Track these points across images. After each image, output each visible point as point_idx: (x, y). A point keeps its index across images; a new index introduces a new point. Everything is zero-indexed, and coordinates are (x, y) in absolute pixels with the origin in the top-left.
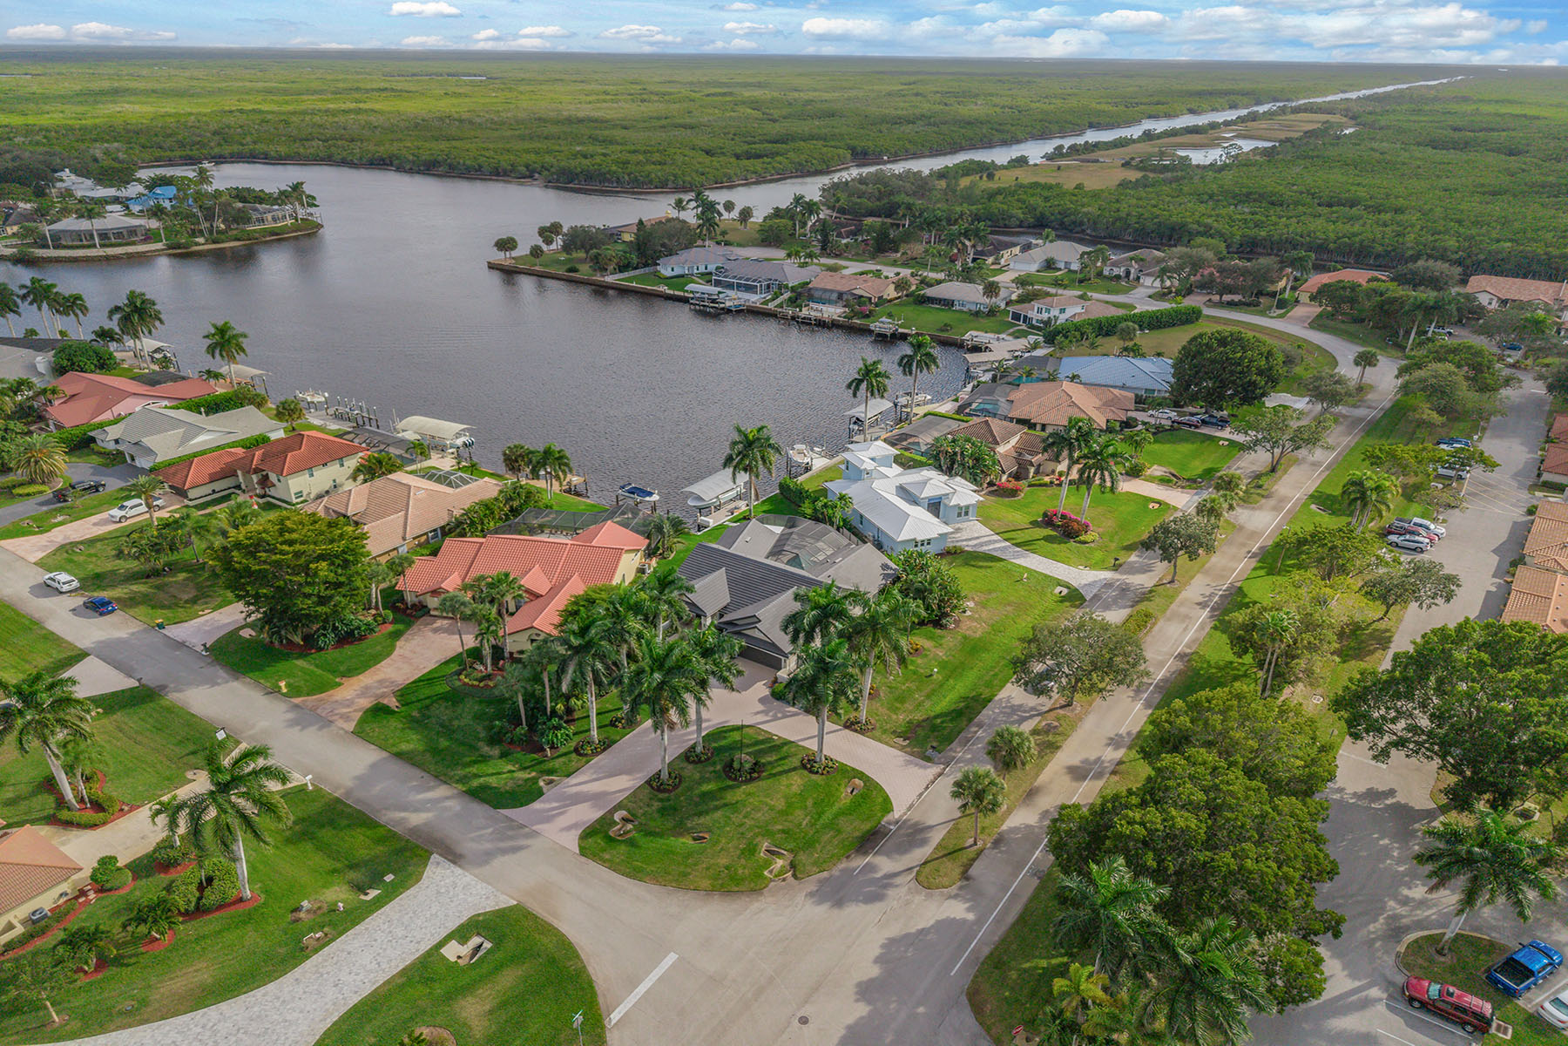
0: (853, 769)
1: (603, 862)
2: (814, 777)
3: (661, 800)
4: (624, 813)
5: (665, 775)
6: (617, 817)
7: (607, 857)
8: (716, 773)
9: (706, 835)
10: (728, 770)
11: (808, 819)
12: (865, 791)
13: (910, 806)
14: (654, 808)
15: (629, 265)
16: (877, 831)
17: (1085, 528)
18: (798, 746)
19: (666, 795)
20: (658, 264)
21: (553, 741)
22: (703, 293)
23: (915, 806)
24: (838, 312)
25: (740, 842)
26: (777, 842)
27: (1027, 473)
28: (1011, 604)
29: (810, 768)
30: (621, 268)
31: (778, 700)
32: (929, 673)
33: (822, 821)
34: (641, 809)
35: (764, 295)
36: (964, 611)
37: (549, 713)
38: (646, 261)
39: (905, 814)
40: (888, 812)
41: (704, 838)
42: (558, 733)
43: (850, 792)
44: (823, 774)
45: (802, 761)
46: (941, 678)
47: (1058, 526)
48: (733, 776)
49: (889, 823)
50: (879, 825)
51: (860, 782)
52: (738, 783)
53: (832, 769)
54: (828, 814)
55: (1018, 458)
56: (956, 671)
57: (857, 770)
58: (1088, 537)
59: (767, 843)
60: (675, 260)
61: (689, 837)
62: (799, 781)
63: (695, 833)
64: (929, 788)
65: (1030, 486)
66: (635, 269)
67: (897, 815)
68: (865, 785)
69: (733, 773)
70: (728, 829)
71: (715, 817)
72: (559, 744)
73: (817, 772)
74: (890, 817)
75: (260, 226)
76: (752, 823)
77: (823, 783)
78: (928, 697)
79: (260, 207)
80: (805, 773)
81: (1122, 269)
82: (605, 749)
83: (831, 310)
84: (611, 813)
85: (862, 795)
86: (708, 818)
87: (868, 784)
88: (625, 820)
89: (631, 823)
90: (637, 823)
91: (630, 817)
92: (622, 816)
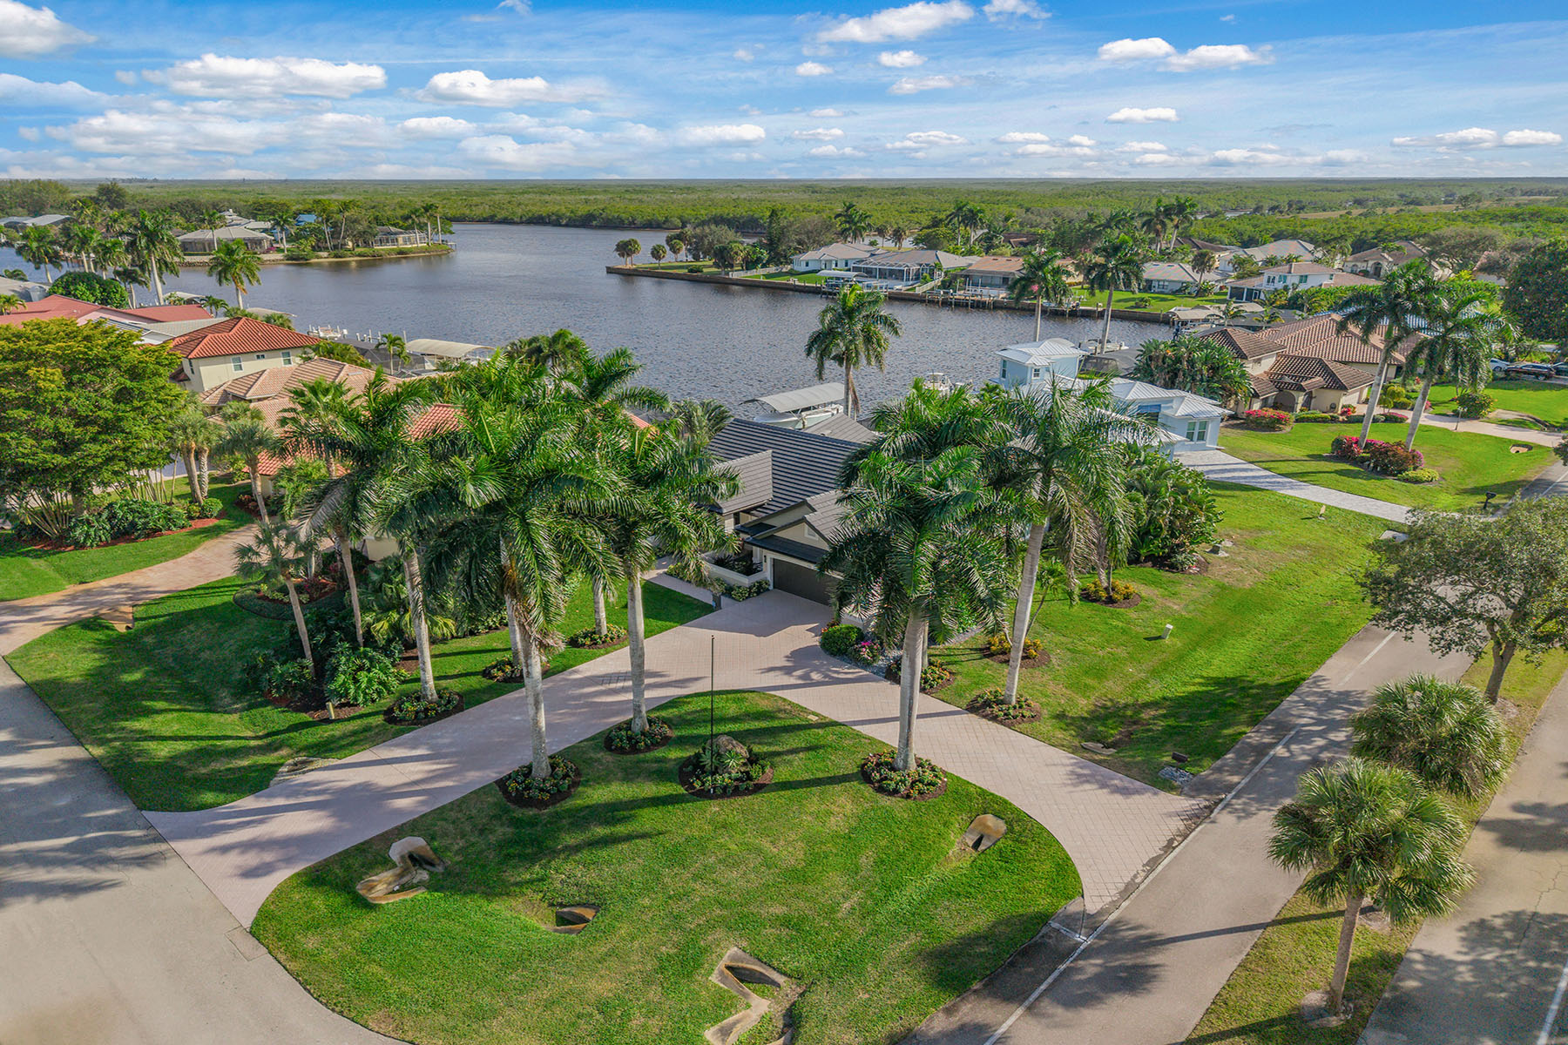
0: (983, 793)
4: (417, 843)
5: (540, 768)
6: (396, 851)
8: (662, 775)
9: (588, 913)
10: (689, 771)
11: (855, 898)
12: (1010, 842)
13: (1127, 885)
14: (492, 839)
15: (759, 260)
16: (1036, 944)
17: (1414, 459)
18: (859, 735)
19: (532, 812)
20: (792, 262)
21: (347, 690)
22: (838, 278)
23: (1142, 887)
24: (1002, 294)
25: (665, 939)
26: (765, 949)
27: (1294, 401)
28: (1302, 547)
29: (879, 781)
30: (750, 264)
31: (833, 654)
32: (1154, 633)
33: (892, 907)
34: (462, 838)
35: (911, 282)
36: (1215, 550)
37: (360, 639)
38: (778, 258)
39: (1115, 905)
40: (1069, 898)
41: (583, 920)
42: (363, 677)
43: (971, 844)
44: (908, 796)
45: (863, 765)
46: (1179, 644)
47: (1363, 460)
48: (697, 785)
49: (1074, 921)
50: (1044, 930)
51: (1000, 821)
52: (703, 795)
53: (931, 788)
54: (908, 891)
55: (1276, 380)
56: (1209, 636)
57: (992, 794)
58: (1422, 473)
59: (736, 949)
60: (811, 255)
61: (550, 914)
62: (849, 806)
63: (565, 906)
64: (1174, 848)
65: (1297, 421)
66: (764, 266)
67: (1092, 905)
68: (1011, 830)
69: (698, 778)
70: (647, 902)
71: (626, 869)
72: (361, 699)
73: (895, 792)
74: (1074, 907)
75: (389, 247)
76: (711, 892)
77: (906, 816)
78: (1154, 673)
79: (393, 229)
80: (867, 790)
81: (1371, 263)
82: (446, 714)
83: (993, 292)
84: (388, 838)
85: (1000, 851)
86: (607, 871)
87: (1017, 828)
88: (416, 860)
89: (428, 867)
90: (440, 869)
91: (430, 854)
92: (410, 849)
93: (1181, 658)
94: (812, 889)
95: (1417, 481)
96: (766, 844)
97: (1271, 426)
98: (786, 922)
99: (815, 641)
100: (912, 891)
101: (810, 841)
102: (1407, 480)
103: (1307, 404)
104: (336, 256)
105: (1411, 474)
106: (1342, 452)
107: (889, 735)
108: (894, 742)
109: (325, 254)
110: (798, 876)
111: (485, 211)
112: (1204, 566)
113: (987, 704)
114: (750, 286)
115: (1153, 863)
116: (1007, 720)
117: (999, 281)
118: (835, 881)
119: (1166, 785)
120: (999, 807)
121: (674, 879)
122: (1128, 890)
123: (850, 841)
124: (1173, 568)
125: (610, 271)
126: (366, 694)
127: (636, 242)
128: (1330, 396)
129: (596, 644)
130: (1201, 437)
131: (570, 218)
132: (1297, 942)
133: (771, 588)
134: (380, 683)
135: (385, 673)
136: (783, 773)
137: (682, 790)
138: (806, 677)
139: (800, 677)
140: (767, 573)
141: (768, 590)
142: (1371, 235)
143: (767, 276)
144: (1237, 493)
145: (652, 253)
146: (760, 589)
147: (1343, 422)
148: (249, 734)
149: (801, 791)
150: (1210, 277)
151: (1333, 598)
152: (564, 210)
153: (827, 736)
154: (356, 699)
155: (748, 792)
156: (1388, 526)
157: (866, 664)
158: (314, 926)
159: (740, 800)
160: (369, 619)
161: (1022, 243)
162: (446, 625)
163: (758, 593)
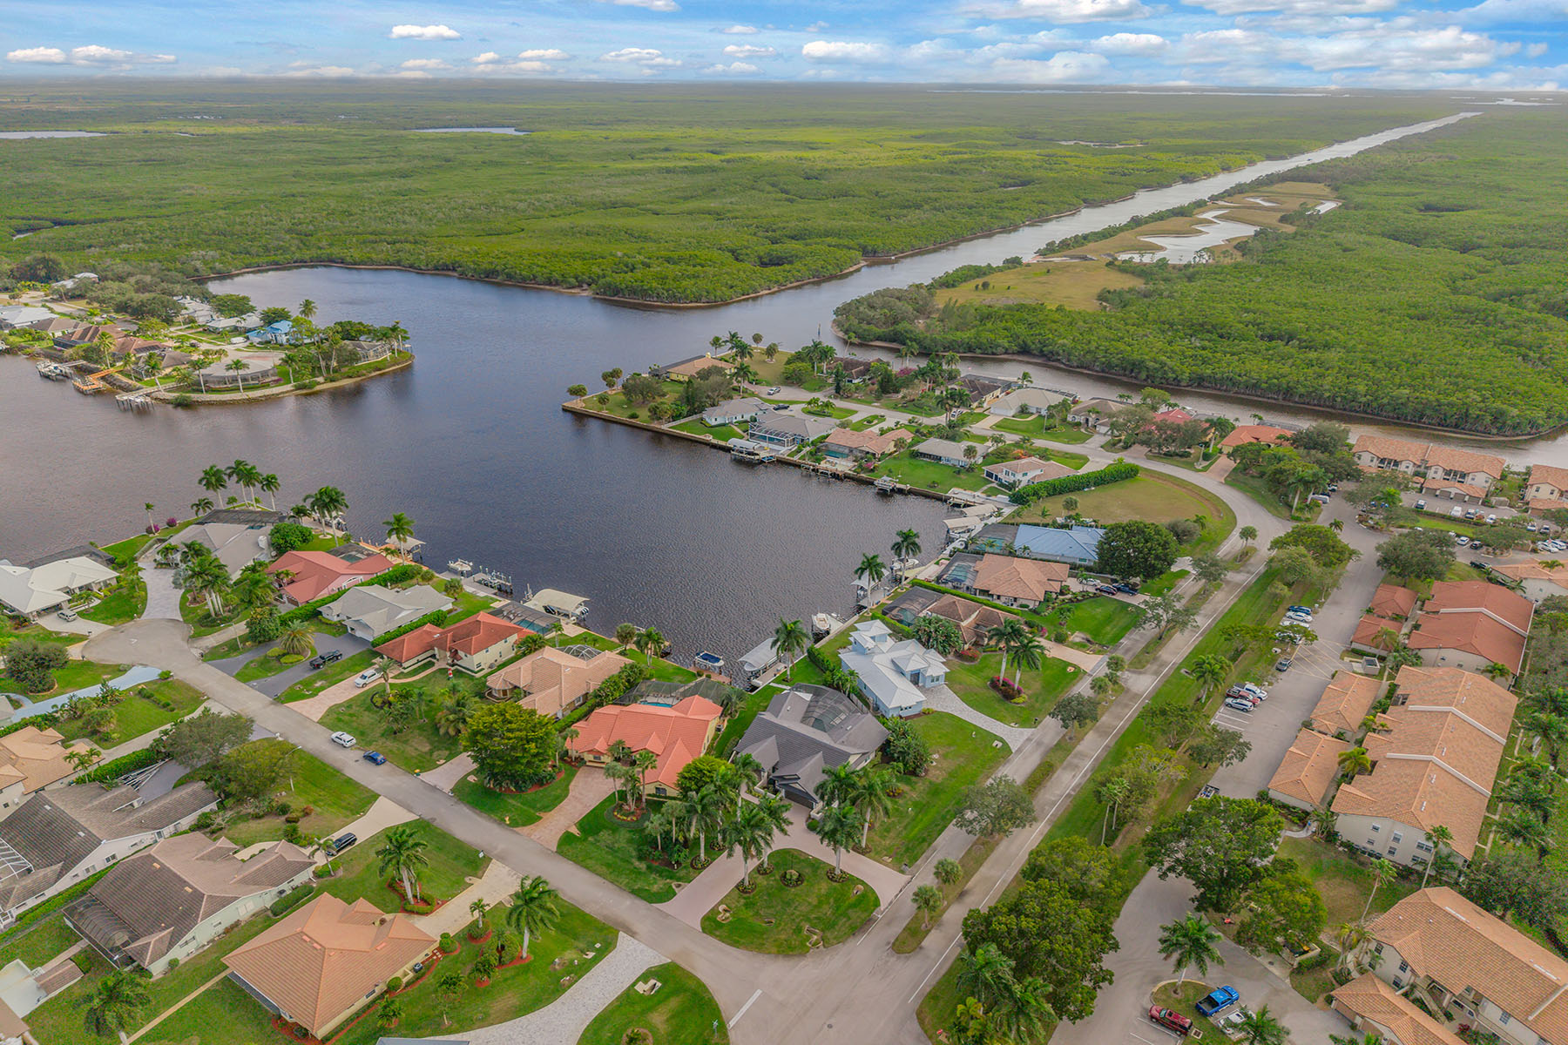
0: (857, 879)
1: (716, 936)
2: (835, 884)
3: (744, 898)
4: (724, 907)
5: (746, 883)
6: (721, 909)
7: (717, 933)
12: (864, 892)
17: (1019, 692)
18: (824, 863)
25: (792, 925)
29: (832, 877)
36: (932, 761)
43: (855, 893)
44: (839, 881)
45: (827, 873)
46: (914, 814)
51: (861, 887)
53: (845, 878)
56: (923, 808)
58: (1020, 699)
62: (825, 886)
65: (984, 652)
67: (881, 908)
73: (836, 880)
74: (877, 910)
77: (839, 887)
78: (905, 827)
80: (829, 880)
83: (844, 464)
85: (862, 895)
87: (865, 889)
88: (725, 911)
94: (821, 909)
96: (807, 898)
97: (972, 659)
101: (818, 896)
104: (331, 381)
105: (1016, 700)
106: (994, 685)
107: (832, 863)
108: (834, 865)
110: (817, 907)
112: (926, 772)
113: (858, 848)
114: (672, 439)
116: (863, 853)
118: (826, 907)
124: (917, 775)
130: (938, 680)
133: (785, 799)
139: (806, 840)
153: (816, 863)
158: (716, 931)
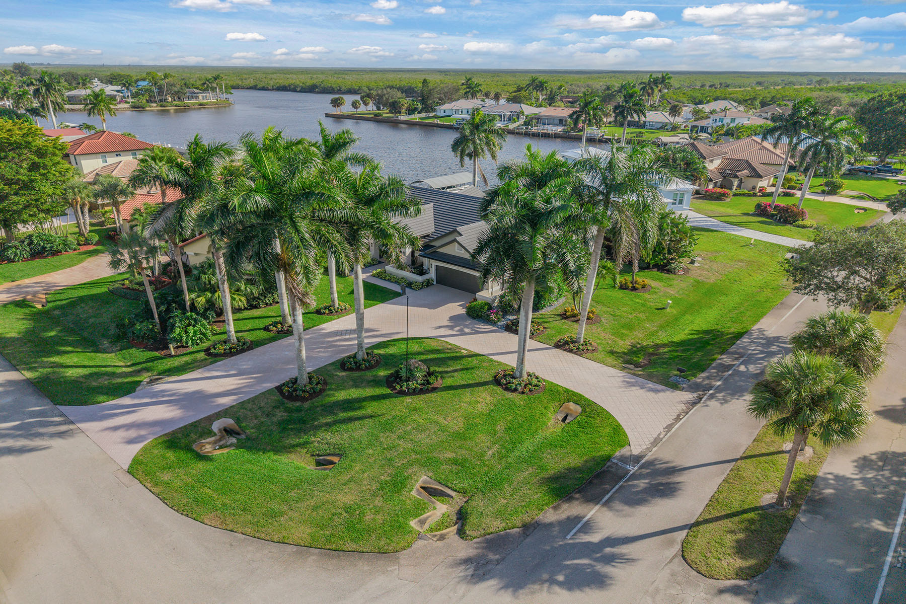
0: (567, 391)
2: (510, 395)
3: (288, 410)
4: (229, 422)
6: (216, 426)
8: (376, 382)
9: (335, 459)
10: (393, 380)
11: (496, 448)
12: (584, 418)
13: (655, 439)
14: (275, 419)
15: (416, 109)
16: (604, 471)
17: (802, 214)
18: (491, 360)
19: (298, 404)
20: (435, 110)
21: (181, 337)
22: (463, 119)
23: (664, 440)
24: (559, 129)
25: (383, 472)
26: (443, 477)
27: (732, 185)
28: (742, 261)
29: (505, 384)
30: (410, 111)
31: (474, 318)
32: (660, 306)
33: (517, 453)
34: (255, 419)
35: (506, 122)
36: (692, 262)
37: (188, 308)
38: (427, 108)
39: (649, 449)
40: (622, 446)
41: (332, 463)
42: (191, 330)
43: (561, 419)
44: (523, 393)
45: (495, 377)
46: (675, 312)
47: (773, 215)
48: (398, 387)
49: (624, 459)
50: (609, 464)
51: (578, 406)
52: (402, 393)
53: (536, 388)
54: (527, 444)
55: (723, 173)
56: (692, 308)
57: (572, 391)
58: (807, 222)
59: (426, 477)
60: (446, 106)
61: (312, 461)
62: (488, 398)
63: (321, 456)
64: (681, 419)
65: (735, 195)
66: (419, 113)
67: (636, 450)
68: (584, 411)
69: (398, 383)
70: (371, 452)
71: (356, 435)
72: (190, 343)
73: (515, 390)
74: (625, 451)
75: (194, 101)
76: (409, 446)
77: (522, 403)
78: (662, 327)
79: (196, 91)
80: (499, 390)
81: (769, 114)
82: (243, 351)
83: (554, 128)
84: (210, 419)
85: (579, 422)
86: (345, 436)
87: (588, 410)
88: (228, 431)
89: (235, 436)
90: (243, 436)
91: (237, 428)
92: (225, 425)
93: (676, 319)
94: (469, 443)
95: (804, 227)
96: (440, 419)
97: (719, 198)
98: (455, 462)
99: (463, 311)
100: (528, 445)
101: (467, 417)
102: (798, 226)
103: (739, 186)
104: (161, 106)
105: (800, 223)
106: (761, 211)
107: (511, 361)
108: (514, 365)
109: (155, 105)
110: (461, 436)
111: (250, 82)
112: (686, 271)
113: (566, 343)
114: (411, 125)
115: (669, 427)
116: (578, 352)
117: (557, 122)
118: (482, 439)
119: (675, 386)
120: (577, 399)
121: (386, 439)
122: (656, 441)
123: (490, 416)
124: (669, 271)
125: (327, 115)
126: (193, 340)
127: (342, 99)
128: (752, 182)
129: (332, 313)
130: (681, 202)
131: (302, 87)
132: (756, 468)
133: (435, 283)
134: (202, 334)
135: (204, 328)
136: (448, 382)
137: (388, 391)
138: (461, 330)
139: (458, 331)
140: (432, 275)
141: (433, 284)
142: (769, 99)
143: (421, 119)
144: (703, 233)
145: (352, 105)
146: (428, 284)
147: (760, 196)
148: (122, 364)
149: (459, 391)
150: (678, 120)
151: (761, 288)
152: (298, 83)
153: (474, 362)
154: (187, 343)
155: (428, 391)
156: (790, 250)
157: (494, 323)
158: (169, 467)
159: (424, 396)
160: (193, 296)
161: (569, 102)
162: (240, 300)
163: (427, 286)
